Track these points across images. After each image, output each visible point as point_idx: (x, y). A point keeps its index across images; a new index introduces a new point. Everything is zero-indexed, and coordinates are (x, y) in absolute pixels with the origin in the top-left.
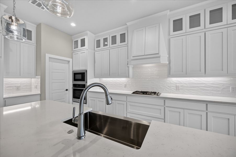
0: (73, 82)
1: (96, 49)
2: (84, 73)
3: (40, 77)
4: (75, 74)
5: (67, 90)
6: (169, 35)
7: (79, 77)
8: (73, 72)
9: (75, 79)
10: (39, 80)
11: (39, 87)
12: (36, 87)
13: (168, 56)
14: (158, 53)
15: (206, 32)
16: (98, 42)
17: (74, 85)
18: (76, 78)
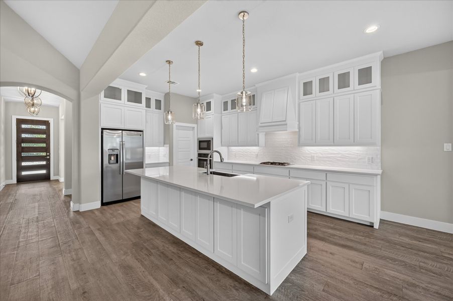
0: (198, 151)
1: (223, 112)
2: (210, 141)
3: (168, 145)
4: (200, 142)
5: (192, 160)
6: (299, 99)
7: (204, 145)
8: (198, 139)
9: (200, 148)
10: (168, 148)
11: (168, 156)
12: (165, 156)
13: (298, 123)
14: (285, 120)
15: (335, 98)
16: (226, 103)
17: (200, 155)
18: (202, 147)
